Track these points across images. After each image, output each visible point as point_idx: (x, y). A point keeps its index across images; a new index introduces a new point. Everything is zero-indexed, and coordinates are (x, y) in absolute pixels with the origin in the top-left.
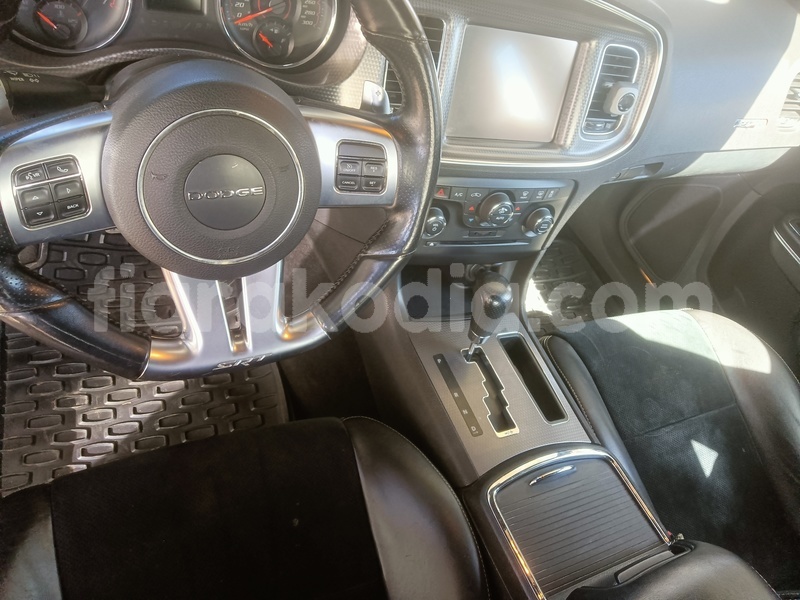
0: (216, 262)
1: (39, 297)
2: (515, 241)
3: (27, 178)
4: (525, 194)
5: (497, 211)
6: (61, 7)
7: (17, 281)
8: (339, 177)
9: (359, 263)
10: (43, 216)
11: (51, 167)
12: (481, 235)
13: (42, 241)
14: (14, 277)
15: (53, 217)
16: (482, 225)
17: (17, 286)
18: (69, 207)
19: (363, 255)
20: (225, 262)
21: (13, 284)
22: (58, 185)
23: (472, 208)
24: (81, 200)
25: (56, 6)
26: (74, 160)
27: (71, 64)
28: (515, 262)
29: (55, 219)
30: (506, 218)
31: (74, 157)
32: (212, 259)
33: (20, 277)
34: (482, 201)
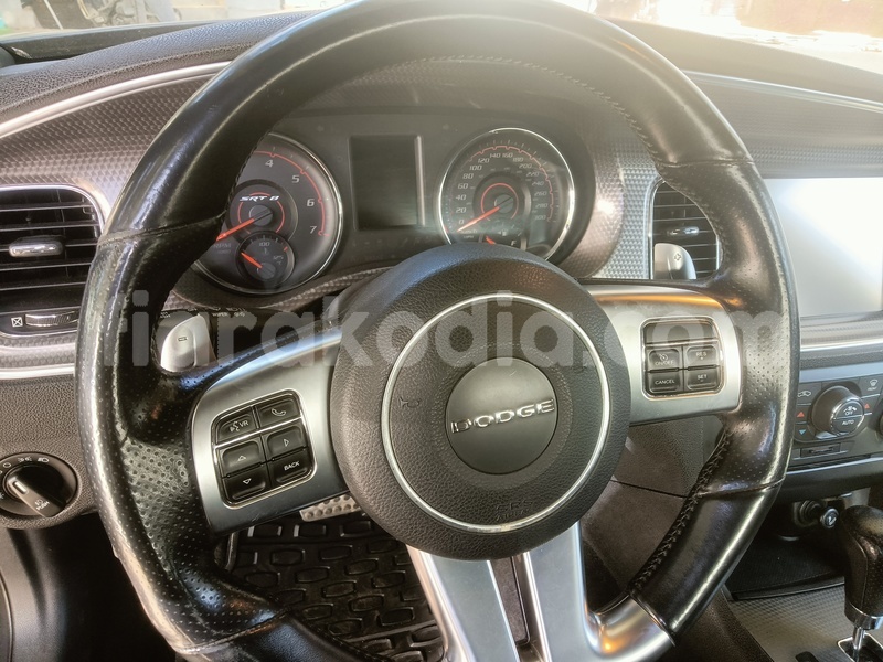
0: (493, 529)
1: (244, 617)
2: (868, 456)
3: (232, 430)
4: (873, 384)
5: (842, 413)
6: (266, 244)
7: (212, 594)
8: (650, 376)
9: (698, 507)
10: (251, 485)
11: (264, 410)
12: (816, 453)
13: (249, 524)
14: (209, 587)
15: (263, 485)
16: (820, 437)
17: (212, 602)
18: (286, 468)
19: (701, 494)
20: (506, 528)
21: (207, 600)
22: (273, 436)
23: (801, 415)
24: (304, 456)
25: (261, 244)
26: (295, 397)
27: (278, 302)
28: (867, 490)
29: (267, 489)
30: (857, 420)
31: (295, 393)
32: (486, 524)
33: (216, 587)
34: (814, 402)
